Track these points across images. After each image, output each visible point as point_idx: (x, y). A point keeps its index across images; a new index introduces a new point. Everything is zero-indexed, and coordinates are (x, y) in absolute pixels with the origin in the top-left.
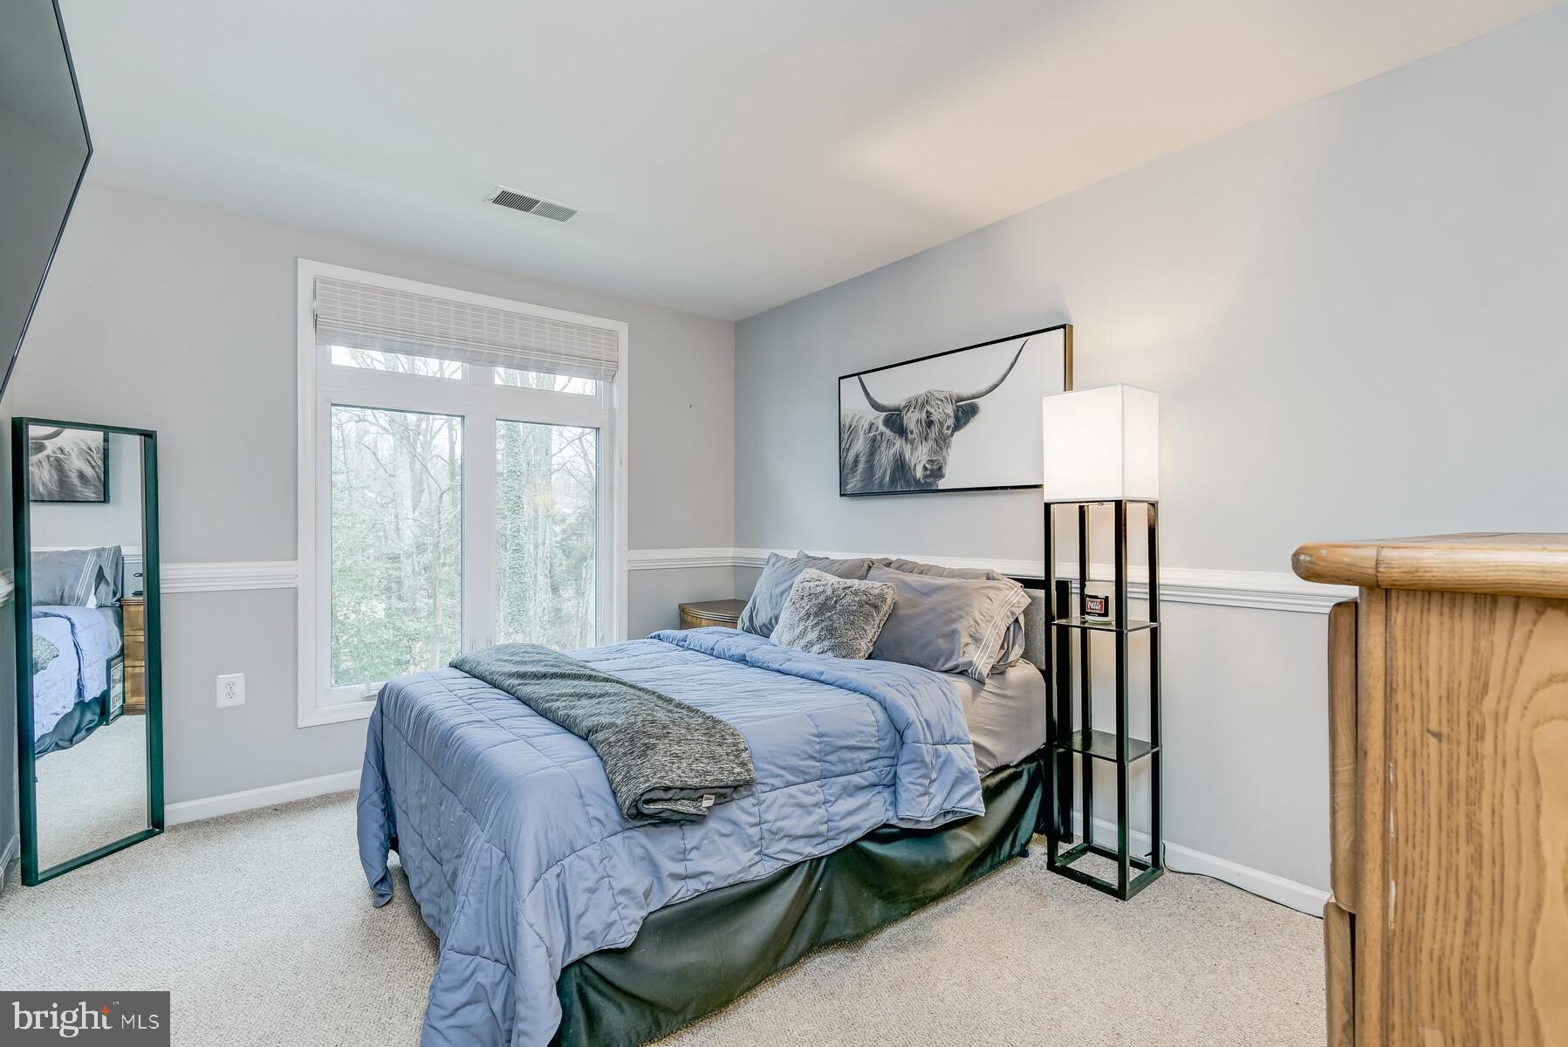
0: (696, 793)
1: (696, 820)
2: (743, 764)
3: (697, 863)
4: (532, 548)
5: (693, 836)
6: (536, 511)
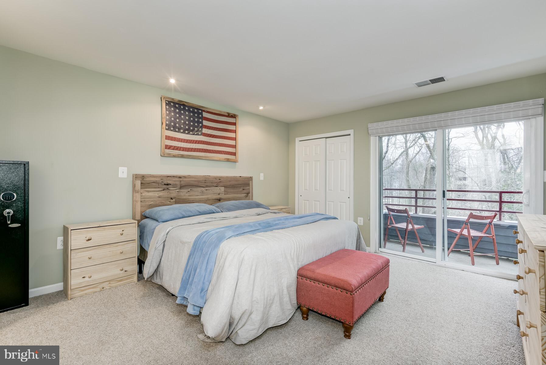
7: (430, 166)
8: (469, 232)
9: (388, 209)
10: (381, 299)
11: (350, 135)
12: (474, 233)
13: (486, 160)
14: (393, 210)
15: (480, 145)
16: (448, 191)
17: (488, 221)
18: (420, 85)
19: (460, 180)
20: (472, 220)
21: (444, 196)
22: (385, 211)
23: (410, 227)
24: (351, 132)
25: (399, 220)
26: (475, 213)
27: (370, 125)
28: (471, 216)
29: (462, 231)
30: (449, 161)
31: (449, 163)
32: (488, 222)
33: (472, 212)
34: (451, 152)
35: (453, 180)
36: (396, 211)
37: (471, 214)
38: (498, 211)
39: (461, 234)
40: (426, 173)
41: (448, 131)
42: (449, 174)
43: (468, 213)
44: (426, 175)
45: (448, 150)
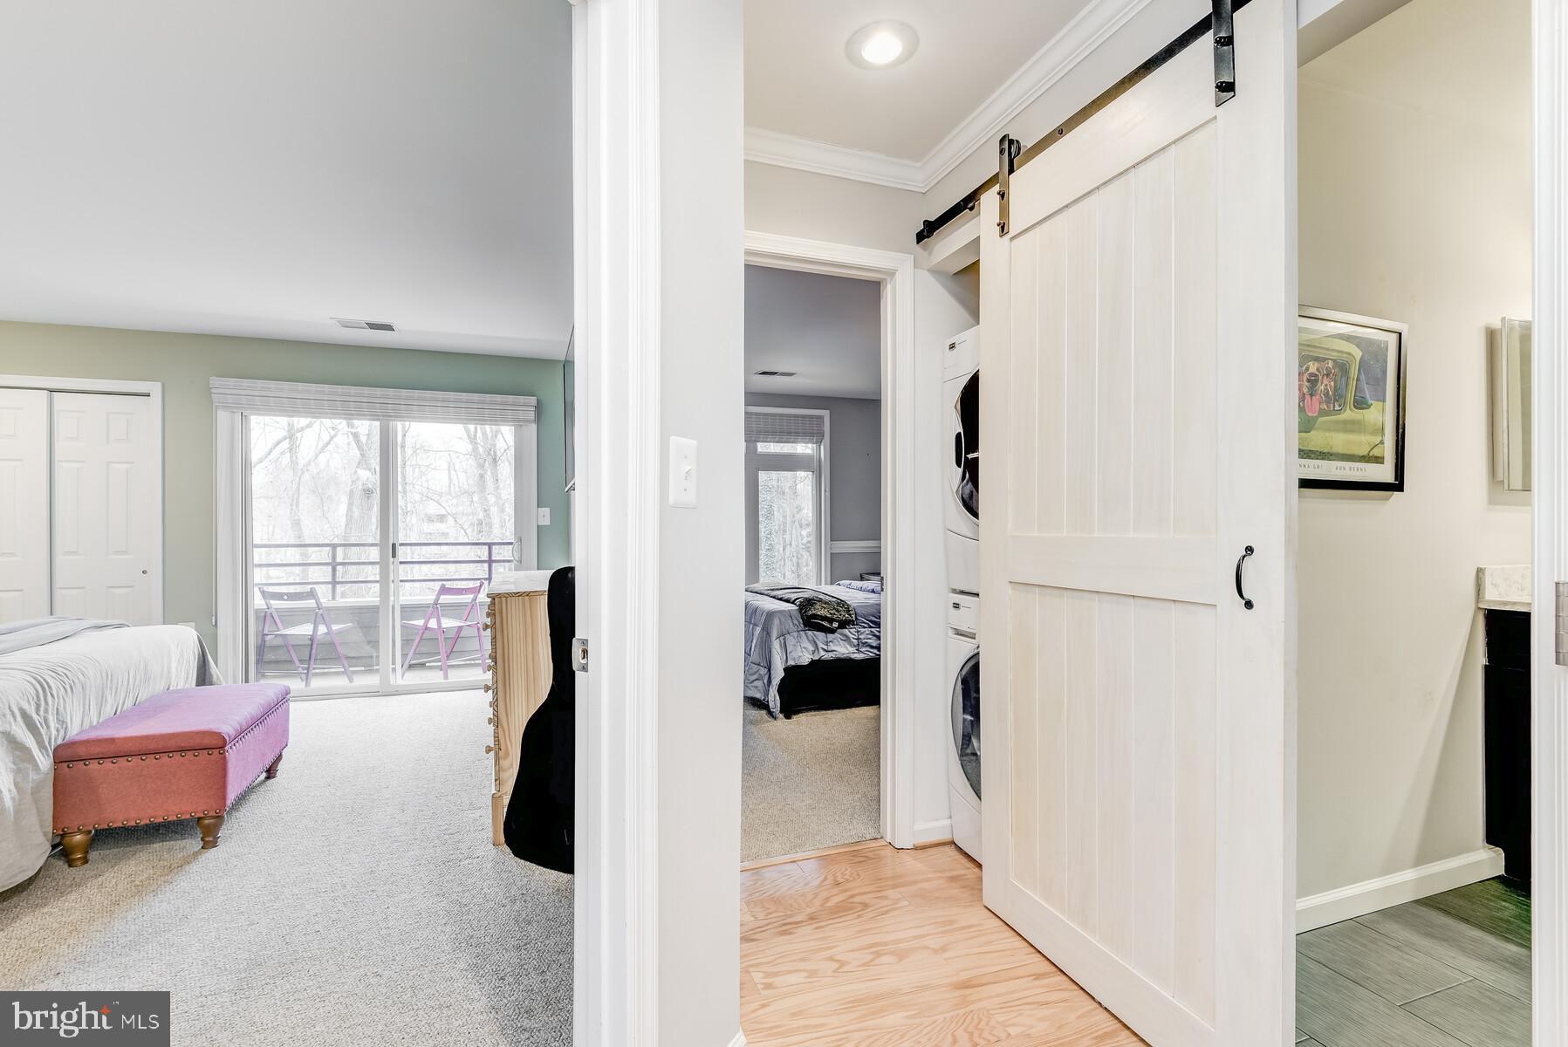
0: (831, 621)
1: (833, 631)
2: (850, 615)
3: (832, 647)
4: (782, 549)
5: (831, 636)
6: (785, 517)
7: (360, 487)
8: (439, 622)
9: (263, 593)
10: (271, 773)
11: (148, 395)
12: (448, 623)
13: (482, 476)
14: (279, 596)
15: (471, 443)
16: (402, 545)
17: (468, 598)
18: (346, 325)
19: (430, 519)
20: (445, 599)
21: (394, 555)
22: (258, 602)
23: (322, 629)
24: (155, 388)
25: (292, 617)
26: (448, 585)
27: (215, 381)
28: (444, 590)
29: (427, 622)
30: (404, 477)
31: (405, 480)
32: (470, 601)
33: (445, 583)
34: (409, 451)
35: (414, 520)
36: (286, 597)
37: (443, 586)
38: (485, 579)
39: (426, 628)
40: (350, 505)
41: (403, 427)
42: (406, 507)
43: (437, 586)
44: (350, 509)
45: (403, 447)
